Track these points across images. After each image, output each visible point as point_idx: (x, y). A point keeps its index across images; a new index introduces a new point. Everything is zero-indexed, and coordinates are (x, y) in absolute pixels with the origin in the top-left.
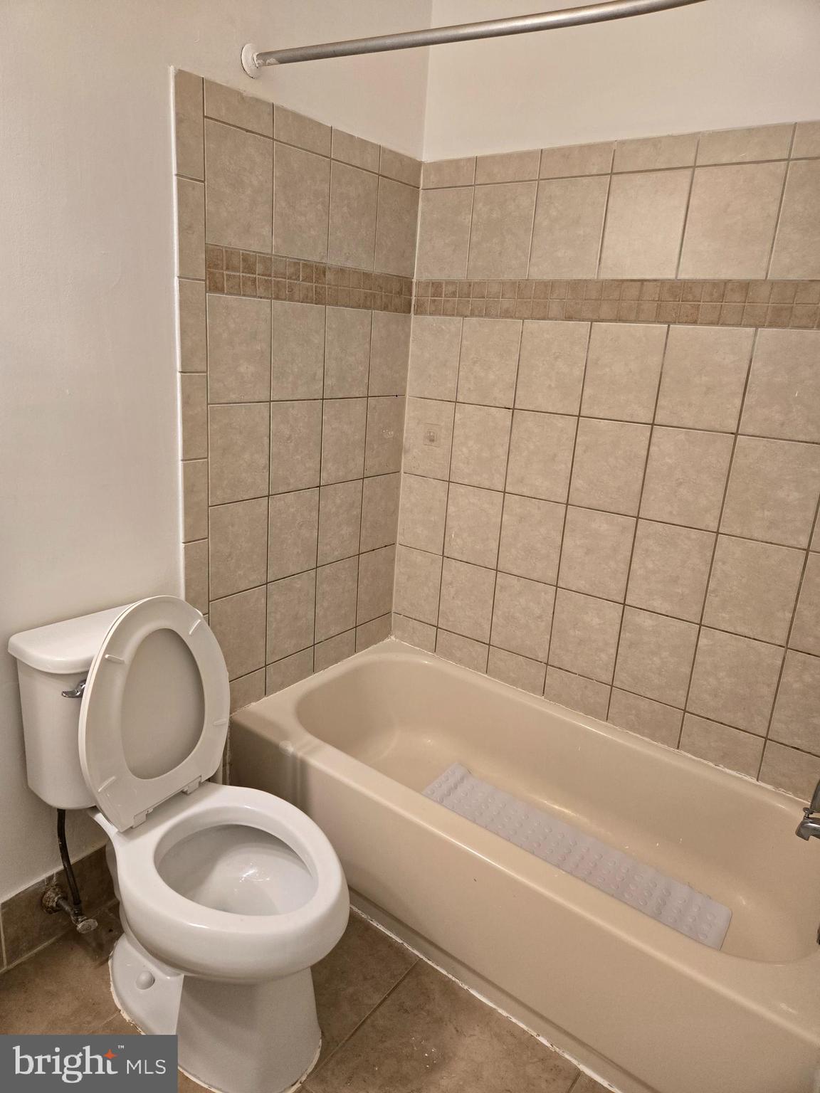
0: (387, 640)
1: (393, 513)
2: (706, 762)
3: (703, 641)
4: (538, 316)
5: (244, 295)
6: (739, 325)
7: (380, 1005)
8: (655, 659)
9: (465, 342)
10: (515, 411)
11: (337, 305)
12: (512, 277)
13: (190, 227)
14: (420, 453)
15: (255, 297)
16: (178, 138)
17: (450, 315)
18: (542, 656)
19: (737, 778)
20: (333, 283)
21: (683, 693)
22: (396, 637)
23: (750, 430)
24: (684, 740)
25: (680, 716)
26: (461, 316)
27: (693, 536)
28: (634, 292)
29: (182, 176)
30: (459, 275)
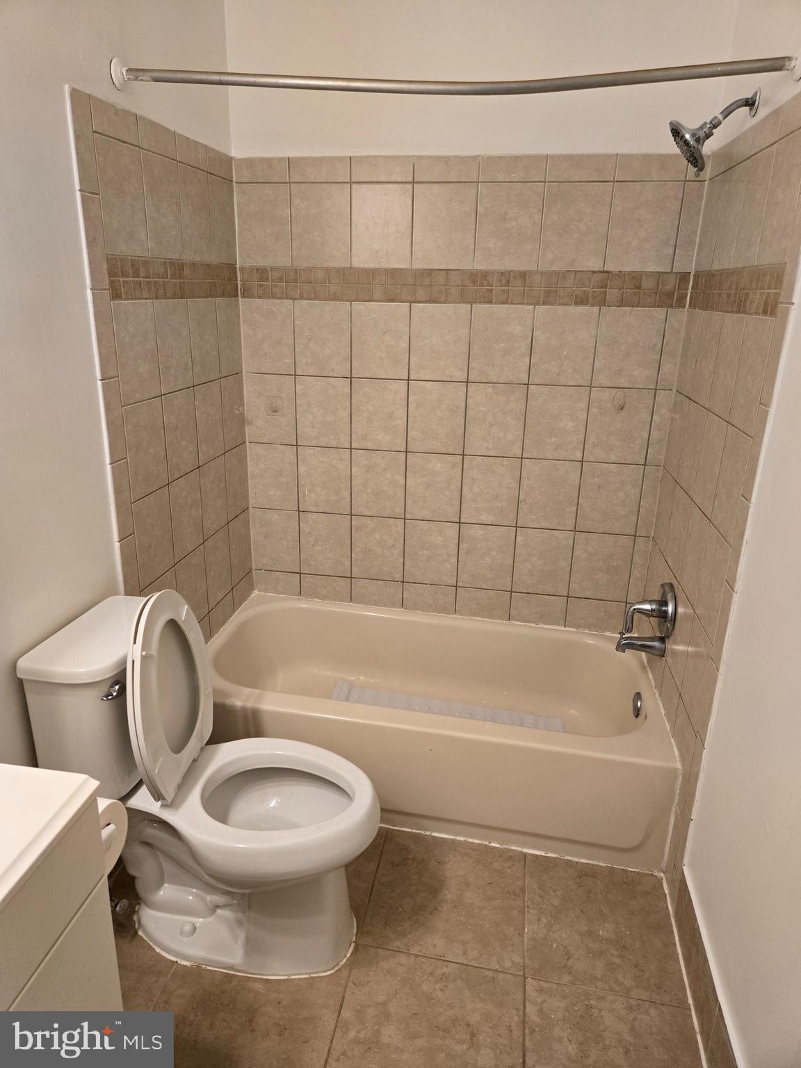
0: (252, 595)
1: (244, 480)
2: (529, 624)
3: (519, 538)
4: (364, 299)
5: (136, 299)
6: (522, 303)
7: (377, 870)
8: (486, 559)
9: (297, 322)
10: (353, 379)
11: (194, 297)
12: (335, 265)
13: (94, 239)
14: (264, 424)
15: (142, 299)
16: (78, 154)
17: (279, 298)
18: (398, 577)
19: (552, 629)
20: (190, 278)
21: (509, 579)
22: (260, 591)
23: (537, 381)
24: (513, 612)
25: (508, 596)
26: (291, 299)
27: (505, 463)
28: (441, 279)
29: (85, 191)
30: (283, 261)
